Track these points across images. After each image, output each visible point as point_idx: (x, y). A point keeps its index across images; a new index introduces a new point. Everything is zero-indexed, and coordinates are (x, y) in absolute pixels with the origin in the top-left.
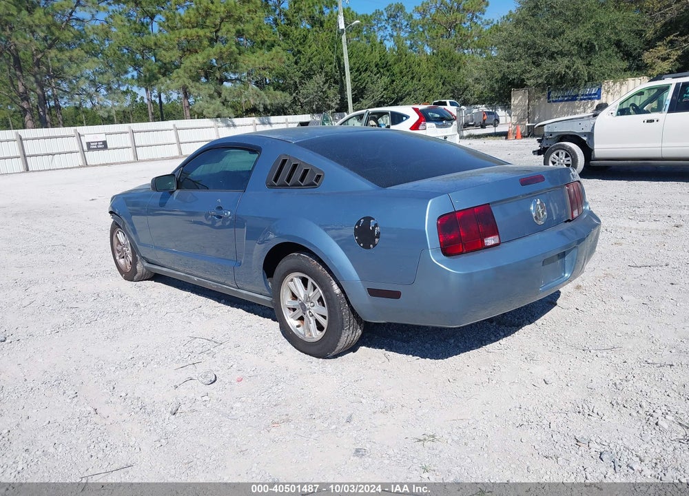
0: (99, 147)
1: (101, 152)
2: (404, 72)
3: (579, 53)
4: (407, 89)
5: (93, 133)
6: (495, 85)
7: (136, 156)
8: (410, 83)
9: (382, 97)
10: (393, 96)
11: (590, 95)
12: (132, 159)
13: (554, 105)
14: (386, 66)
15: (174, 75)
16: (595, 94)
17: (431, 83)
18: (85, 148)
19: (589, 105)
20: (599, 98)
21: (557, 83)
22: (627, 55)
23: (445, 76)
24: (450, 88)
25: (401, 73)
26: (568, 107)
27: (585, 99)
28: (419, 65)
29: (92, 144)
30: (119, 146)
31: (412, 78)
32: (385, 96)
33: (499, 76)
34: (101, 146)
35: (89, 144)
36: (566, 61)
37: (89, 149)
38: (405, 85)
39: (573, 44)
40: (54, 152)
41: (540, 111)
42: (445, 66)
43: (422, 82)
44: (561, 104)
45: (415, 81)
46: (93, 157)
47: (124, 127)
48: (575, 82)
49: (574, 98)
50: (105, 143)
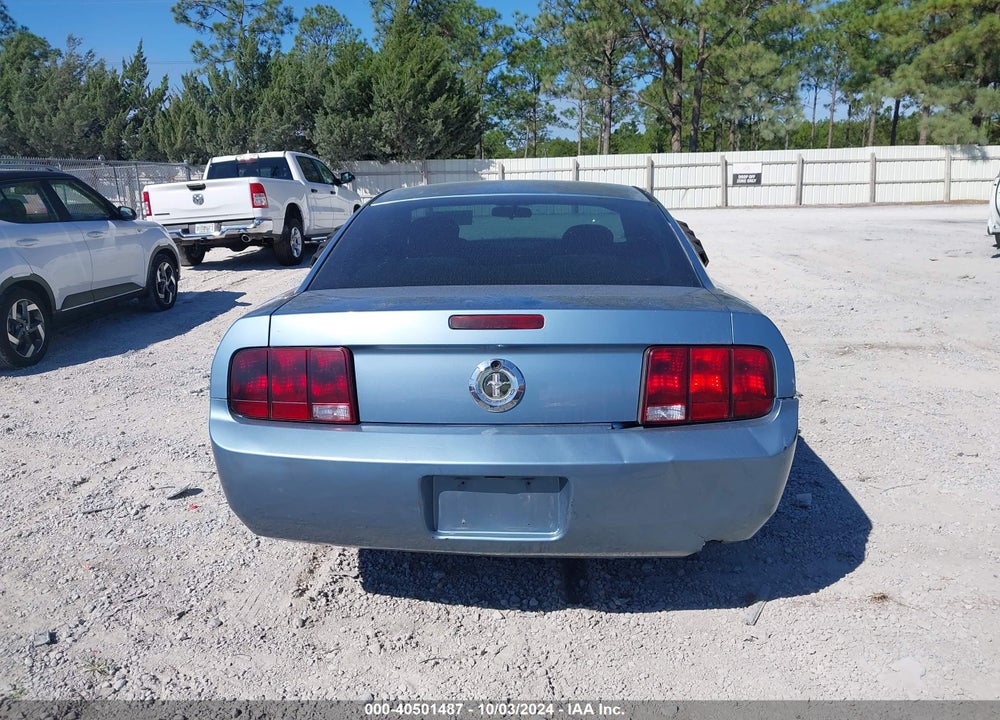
0: (749, 181)
1: (751, 188)
5: (744, 161)
7: (800, 198)
12: (793, 201)
15: (897, 74)
18: (730, 182)
29: (740, 177)
30: (778, 182)
34: (751, 181)
35: (736, 177)
37: (735, 183)
40: (689, 185)
46: (737, 195)
47: (791, 154)
50: (758, 177)
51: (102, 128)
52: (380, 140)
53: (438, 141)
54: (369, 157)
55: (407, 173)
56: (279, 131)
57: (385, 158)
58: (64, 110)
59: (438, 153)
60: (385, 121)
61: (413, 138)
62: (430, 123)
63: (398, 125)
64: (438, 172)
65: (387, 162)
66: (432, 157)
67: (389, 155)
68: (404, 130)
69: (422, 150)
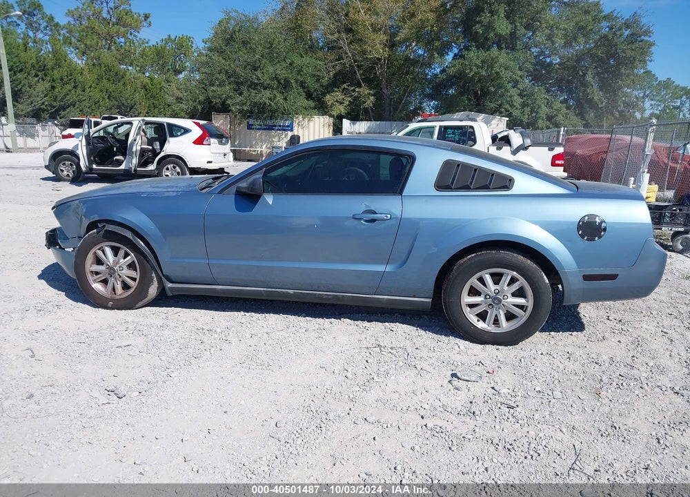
2: (65, 79)
3: (278, 88)
4: (72, 98)
6: (199, 107)
8: (73, 92)
9: (43, 103)
10: (55, 104)
11: (284, 126)
13: (253, 132)
14: (43, 70)
16: (288, 126)
17: (97, 95)
19: (284, 136)
20: (292, 130)
21: (259, 112)
22: (309, 96)
23: (111, 90)
24: (117, 103)
25: (62, 79)
26: (266, 136)
27: (279, 130)
28: (82, 74)
31: (75, 87)
32: (46, 103)
33: (201, 98)
36: (267, 93)
38: (68, 94)
39: (272, 79)
41: (240, 138)
42: (109, 80)
43: (86, 94)
44: (259, 133)
45: (79, 91)
48: (273, 114)
49: (271, 128)
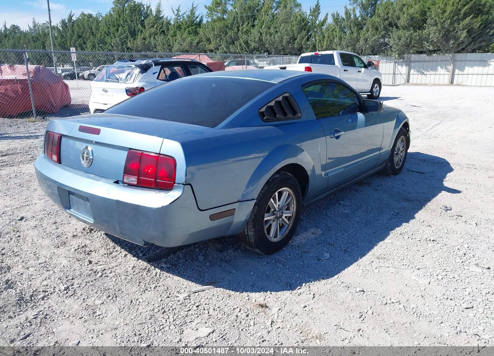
51: (296, 39)
52: (428, 42)
53: (463, 43)
54: (421, 53)
55: (442, 61)
56: (373, 39)
57: (430, 52)
58: (280, 32)
59: (463, 49)
60: (431, 32)
61: (447, 41)
62: (459, 32)
63: (439, 34)
64: (461, 61)
65: (431, 54)
66: (459, 52)
67: (432, 51)
68: (442, 37)
69: (452, 48)
